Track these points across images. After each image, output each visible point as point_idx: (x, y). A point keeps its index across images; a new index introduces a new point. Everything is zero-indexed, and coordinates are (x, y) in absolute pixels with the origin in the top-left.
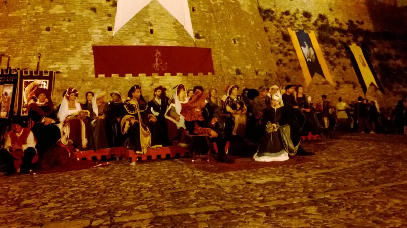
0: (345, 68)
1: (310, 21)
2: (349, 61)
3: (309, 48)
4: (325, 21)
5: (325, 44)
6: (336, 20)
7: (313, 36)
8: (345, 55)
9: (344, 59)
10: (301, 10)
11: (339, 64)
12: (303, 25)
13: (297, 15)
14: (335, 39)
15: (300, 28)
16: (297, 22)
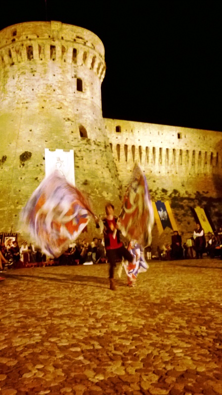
0: (189, 223)
1: (166, 194)
2: (193, 218)
3: (164, 211)
4: (178, 194)
5: (175, 209)
6: (186, 192)
7: (167, 204)
8: (190, 215)
9: (189, 217)
10: (160, 188)
11: (185, 220)
12: (161, 197)
13: (157, 192)
14: (184, 205)
15: (159, 200)
16: (157, 196)
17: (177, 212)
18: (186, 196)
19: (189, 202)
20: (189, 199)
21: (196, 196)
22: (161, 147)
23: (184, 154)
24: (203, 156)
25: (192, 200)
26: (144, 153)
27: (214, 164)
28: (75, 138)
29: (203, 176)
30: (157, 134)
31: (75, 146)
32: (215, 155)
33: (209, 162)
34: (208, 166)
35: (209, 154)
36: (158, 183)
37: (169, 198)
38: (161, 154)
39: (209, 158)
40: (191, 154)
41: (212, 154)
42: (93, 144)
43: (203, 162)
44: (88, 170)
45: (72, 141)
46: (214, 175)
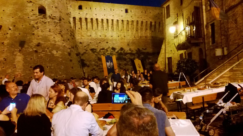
1: (115, 51)
2: (132, 67)
3: (111, 62)
4: (123, 51)
5: (120, 60)
6: (130, 49)
7: (114, 58)
10: (111, 47)
12: (110, 53)
13: (108, 49)
14: (126, 58)
15: (108, 55)
16: (107, 52)
17: (121, 62)
18: (129, 52)
19: (130, 56)
20: (131, 54)
21: (137, 52)
22: (113, 19)
23: (130, 23)
24: (144, 24)
25: (134, 54)
26: (100, 24)
27: (153, 30)
28: (34, 15)
29: (144, 38)
30: (110, 10)
31: (33, 20)
32: (153, 24)
33: (148, 29)
34: (148, 31)
35: (149, 23)
36: (110, 44)
37: (116, 53)
38: (113, 24)
39: (149, 26)
40: (135, 23)
41: (151, 23)
42: (48, 18)
43: (144, 28)
44: (41, 36)
45: (32, 16)
46: (152, 37)
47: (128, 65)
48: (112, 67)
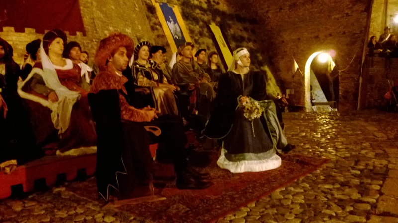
3: (174, 23)
5: (188, 22)
7: (177, 11)
9: (207, 38)
11: (203, 43)
14: (197, 17)
18: (197, 3)
20: (200, 8)
21: (208, 6)
25: (205, 11)
37: (176, 1)
47: (205, 36)
48: (180, 35)
